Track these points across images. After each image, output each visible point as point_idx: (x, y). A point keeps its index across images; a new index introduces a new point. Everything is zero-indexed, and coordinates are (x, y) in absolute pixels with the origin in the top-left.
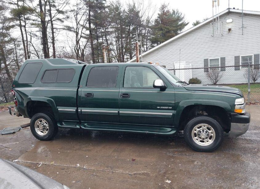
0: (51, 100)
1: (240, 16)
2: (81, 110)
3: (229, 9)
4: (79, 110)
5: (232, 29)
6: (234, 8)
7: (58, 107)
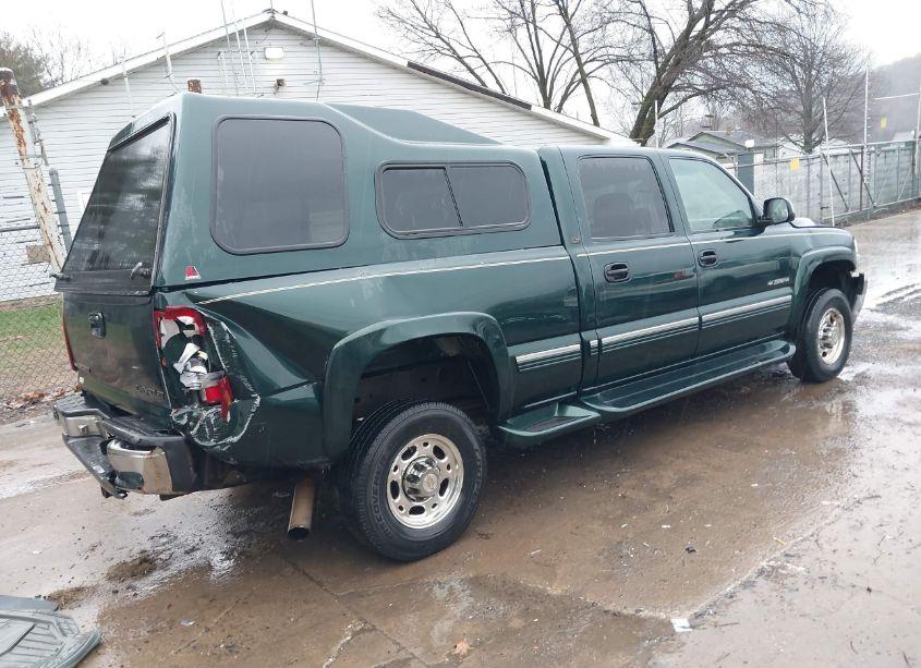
0: (486, 318)
1: (301, 44)
2: (600, 341)
3: (271, 11)
4: (594, 343)
5: (287, 84)
6: (285, 13)
7: (511, 350)
